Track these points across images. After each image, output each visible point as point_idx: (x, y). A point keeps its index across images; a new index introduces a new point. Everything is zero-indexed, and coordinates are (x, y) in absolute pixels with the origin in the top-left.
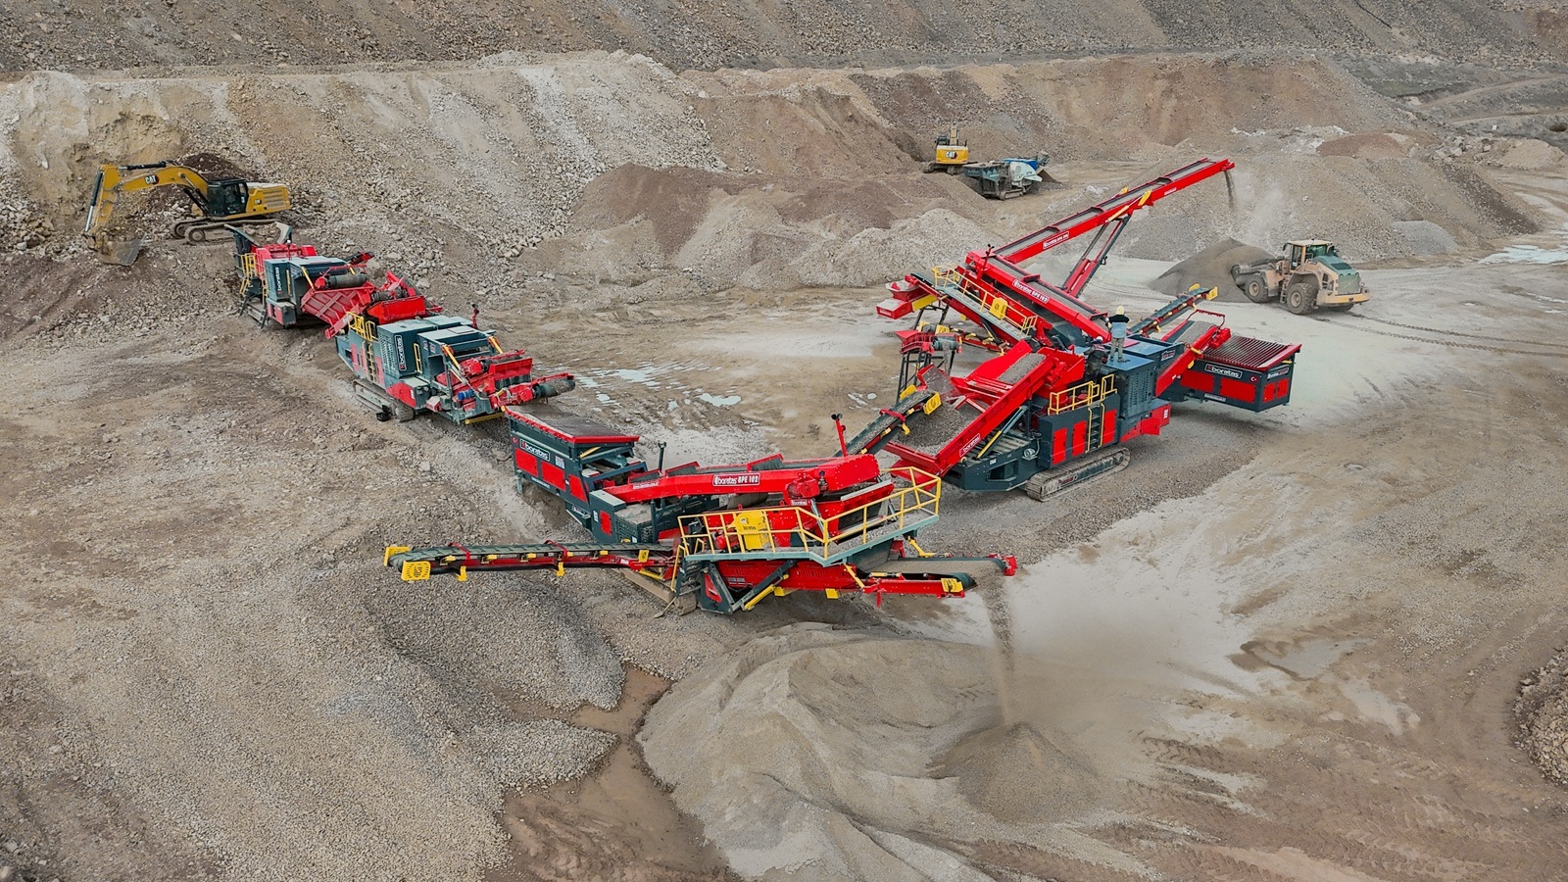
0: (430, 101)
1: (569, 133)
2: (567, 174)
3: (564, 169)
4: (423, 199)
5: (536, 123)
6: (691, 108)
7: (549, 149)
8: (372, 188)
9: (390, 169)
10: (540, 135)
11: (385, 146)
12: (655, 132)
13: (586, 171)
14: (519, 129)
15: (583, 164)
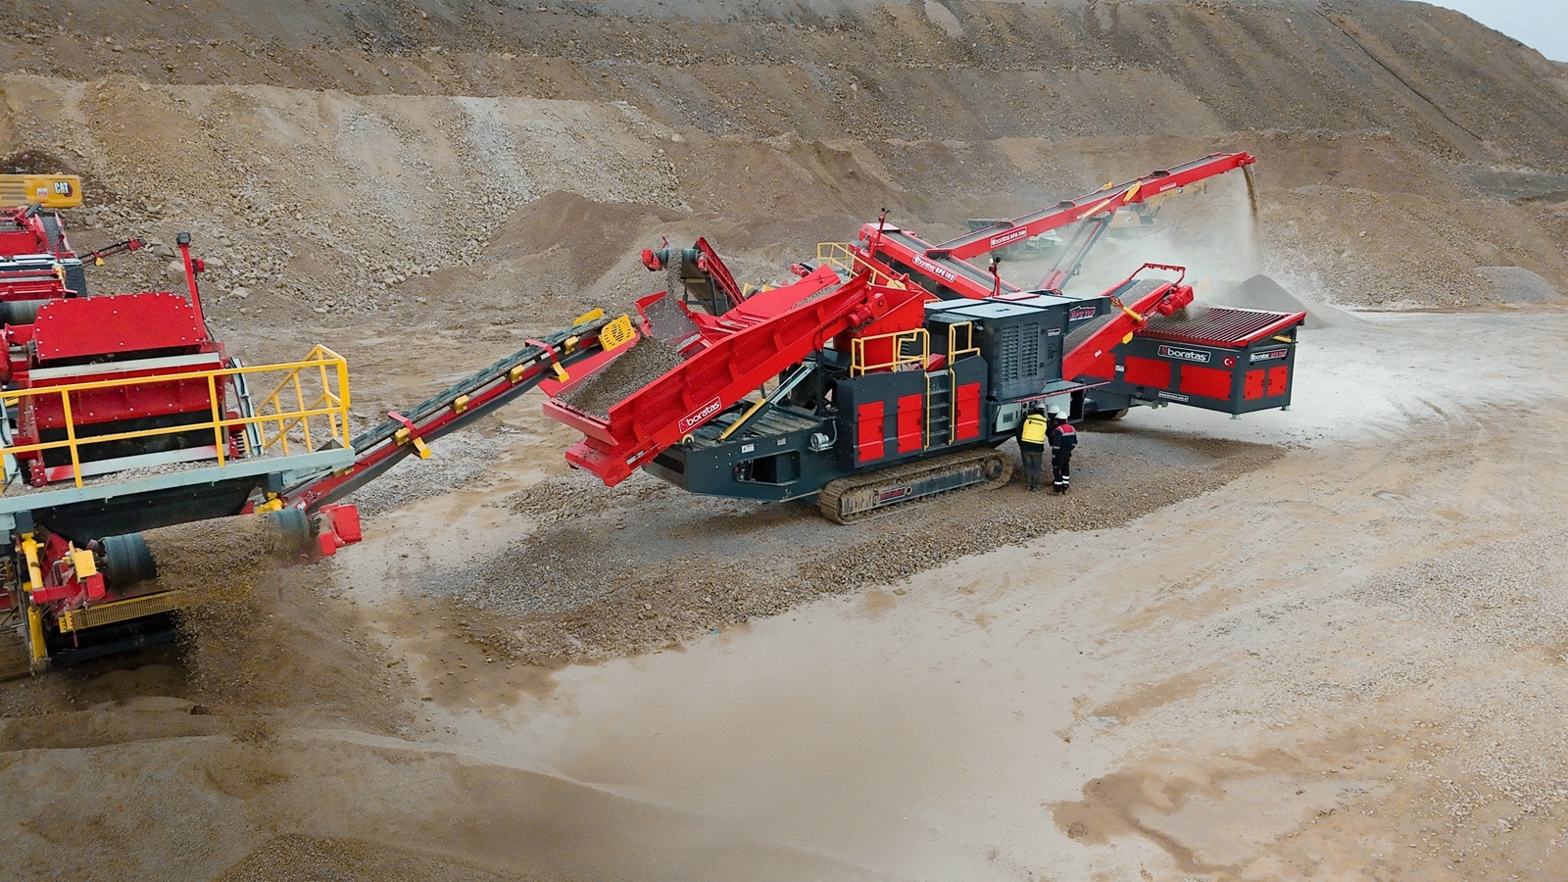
0: (341, 120)
1: (506, 164)
2: (494, 205)
3: (491, 199)
4: (299, 216)
5: (465, 151)
6: (661, 151)
7: (477, 178)
8: (236, 201)
9: (266, 182)
10: (469, 163)
11: (267, 159)
12: (611, 170)
13: (517, 203)
14: (443, 154)
15: (515, 196)
